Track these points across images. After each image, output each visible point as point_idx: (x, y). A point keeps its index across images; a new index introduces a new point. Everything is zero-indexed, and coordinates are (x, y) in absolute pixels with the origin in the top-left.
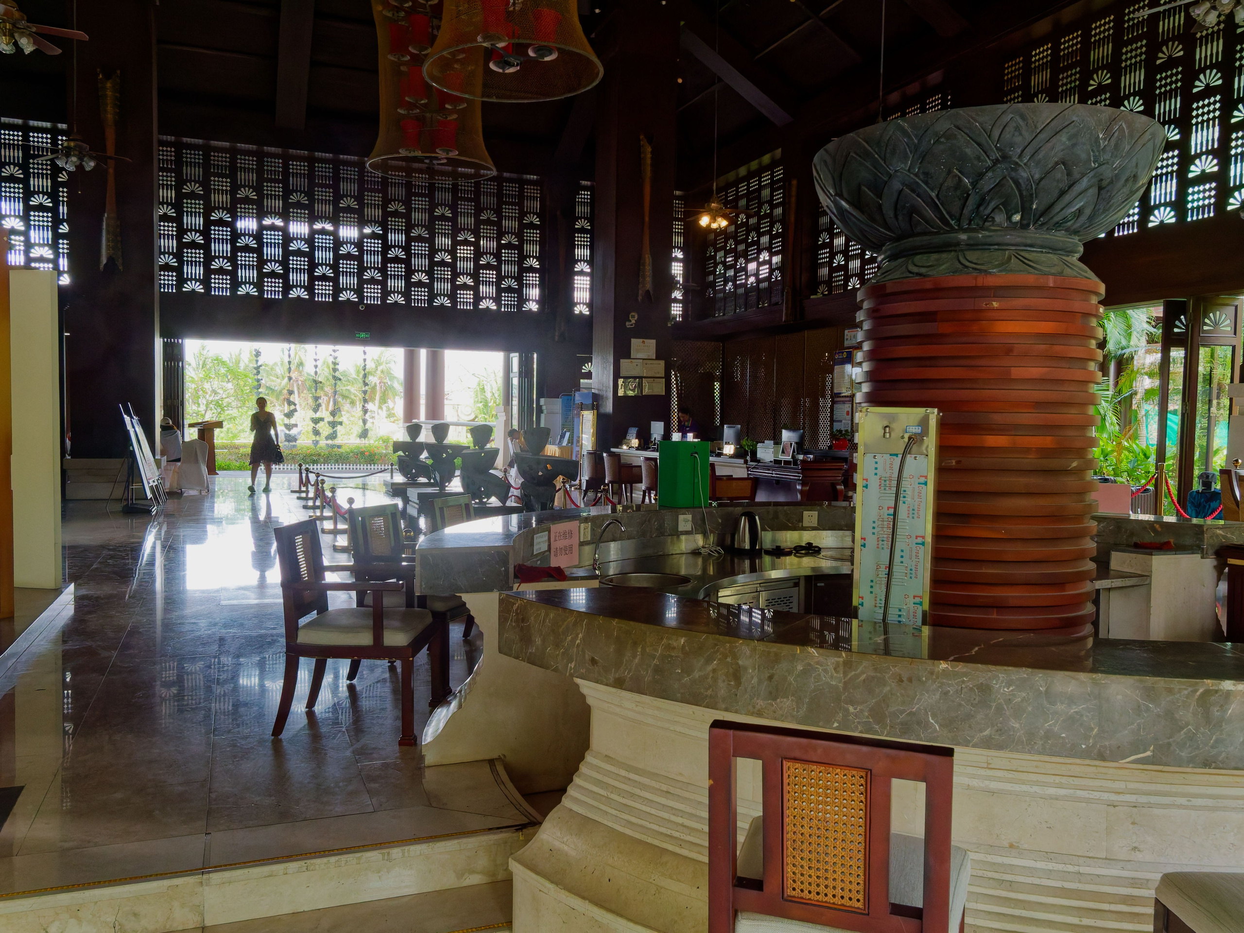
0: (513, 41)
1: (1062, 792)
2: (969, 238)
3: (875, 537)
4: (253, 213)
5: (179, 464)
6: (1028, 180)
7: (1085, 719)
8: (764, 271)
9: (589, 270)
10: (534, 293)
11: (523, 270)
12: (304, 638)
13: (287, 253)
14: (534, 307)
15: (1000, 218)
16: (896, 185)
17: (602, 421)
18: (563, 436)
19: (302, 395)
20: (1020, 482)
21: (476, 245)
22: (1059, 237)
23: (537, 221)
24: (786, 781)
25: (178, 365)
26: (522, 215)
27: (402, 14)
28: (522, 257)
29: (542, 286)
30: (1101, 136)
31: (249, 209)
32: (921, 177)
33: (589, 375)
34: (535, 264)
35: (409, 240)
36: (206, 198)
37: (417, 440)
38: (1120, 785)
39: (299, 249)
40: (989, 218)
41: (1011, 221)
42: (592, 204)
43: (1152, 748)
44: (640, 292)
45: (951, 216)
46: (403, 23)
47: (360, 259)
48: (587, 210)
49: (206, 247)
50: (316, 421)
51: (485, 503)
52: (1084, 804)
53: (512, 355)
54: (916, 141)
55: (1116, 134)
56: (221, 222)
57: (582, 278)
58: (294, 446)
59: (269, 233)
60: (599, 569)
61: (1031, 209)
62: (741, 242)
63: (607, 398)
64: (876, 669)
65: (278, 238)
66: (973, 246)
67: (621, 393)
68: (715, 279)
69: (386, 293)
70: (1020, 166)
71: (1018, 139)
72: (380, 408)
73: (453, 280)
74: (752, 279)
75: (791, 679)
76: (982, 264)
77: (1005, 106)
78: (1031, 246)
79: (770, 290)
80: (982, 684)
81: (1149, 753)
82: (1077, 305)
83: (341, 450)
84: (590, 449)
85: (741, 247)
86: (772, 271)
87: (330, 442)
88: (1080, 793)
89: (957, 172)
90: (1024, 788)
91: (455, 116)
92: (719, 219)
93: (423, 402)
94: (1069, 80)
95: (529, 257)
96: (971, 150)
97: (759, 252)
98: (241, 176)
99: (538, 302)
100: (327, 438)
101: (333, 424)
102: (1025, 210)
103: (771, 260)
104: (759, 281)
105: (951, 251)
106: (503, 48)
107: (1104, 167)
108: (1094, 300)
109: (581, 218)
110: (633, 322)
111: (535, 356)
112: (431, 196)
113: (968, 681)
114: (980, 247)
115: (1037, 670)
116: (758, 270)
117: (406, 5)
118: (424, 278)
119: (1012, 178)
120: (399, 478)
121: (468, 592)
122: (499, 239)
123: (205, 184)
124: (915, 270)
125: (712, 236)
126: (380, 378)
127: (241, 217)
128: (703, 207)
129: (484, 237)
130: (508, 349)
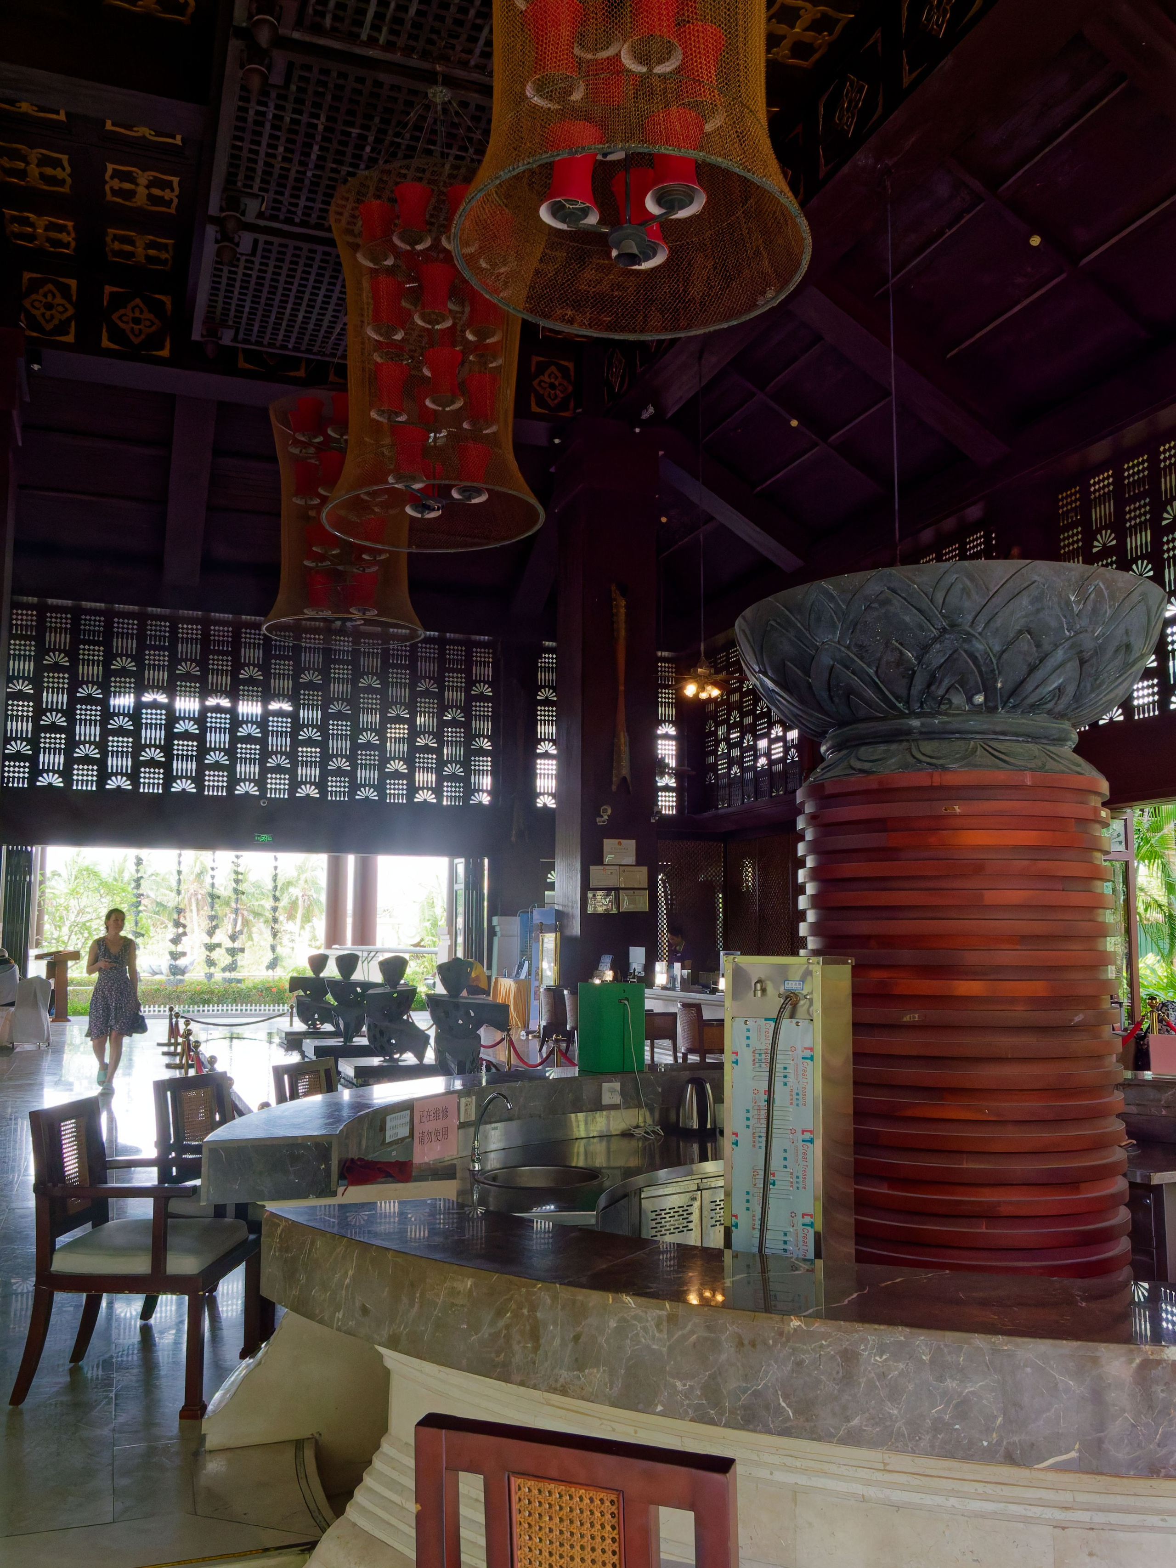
0: (432, 482)
1: (989, 1507)
2: (923, 725)
3: (750, 1131)
4: (130, 688)
5: (12, 1009)
6: (986, 653)
7: (984, 1401)
8: (778, 751)
9: (555, 752)
10: (486, 782)
11: (472, 753)
12: (61, 1263)
13: (171, 736)
14: (486, 799)
15: (958, 699)
16: (826, 660)
17: (566, 945)
18: (521, 966)
19: (202, 912)
20: (1005, 1042)
21: (411, 722)
22: (1040, 722)
23: (488, 692)
24: (515, 1507)
25: (25, 879)
26: (471, 683)
27: (312, 450)
28: (470, 737)
29: (494, 773)
30: (1073, 599)
31: (125, 682)
32: (855, 650)
33: (551, 886)
34: (486, 745)
35: (326, 717)
36: (72, 670)
37: (322, 975)
38: (1065, 1497)
39: (186, 730)
40: (943, 699)
41: (972, 704)
42: (559, 669)
43: (1077, 1446)
44: (614, 779)
45: (897, 698)
46: (313, 461)
47: (262, 742)
48: (553, 676)
49: (69, 731)
50: (211, 948)
51: (398, 1060)
52: (1021, 1525)
53: (457, 861)
54: (844, 607)
55: (1093, 596)
56: (89, 700)
57: (546, 762)
58: (181, 981)
59: (149, 711)
60: (479, 1161)
61: (996, 688)
62: (747, 714)
63: (573, 916)
64: (709, 1328)
65: (160, 717)
66: (929, 735)
67: (590, 910)
68: (716, 761)
69: (295, 784)
70: (974, 636)
71: (967, 604)
72: (302, 927)
73: (382, 766)
74: (762, 761)
75: (602, 1340)
76: (938, 758)
77: (947, 565)
78: (1004, 733)
79: (784, 774)
80: (846, 1349)
81: (1073, 1454)
82: (1067, 809)
83: (242, 986)
84: (552, 983)
85: (748, 720)
86: (786, 749)
87: (227, 975)
88: (1014, 1509)
89: (897, 644)
90: (939, 1500)
91: (374, 569)
92: (709, 688)
93: (349, 921)
94: (1138, 512)
95: (479, 736)
96: (910, 618)
97: (770, 726)
98: (118, 644)
99: (489, 793)
100: (224, 970)
101: (232, 952)
102: (988, 689)
103: (785, 736)
104: (771, 763)
105: (902, 741)
106: (419, 490)
107: (1081, 636)
108: (1095, 802)
109: (544, 687)
110: (606, 817)
111: (486, 861)
112: (355, 664)
113: (828, 1346)
114: (937, 736)
115: (916, 1331)
116: (769, 749)
117: (317, 440)
118: (345, 765)
119: (966, 651)
120: (299, 1026)
121: (273, 1200)
122: (440, 715)
123: (73, 654)
124: (858, 765)
125: (712, 707)
126: (304, 889)
127: (115, 692)
128: (689, 673)
129: (421, 712)
130: (453, 853)
